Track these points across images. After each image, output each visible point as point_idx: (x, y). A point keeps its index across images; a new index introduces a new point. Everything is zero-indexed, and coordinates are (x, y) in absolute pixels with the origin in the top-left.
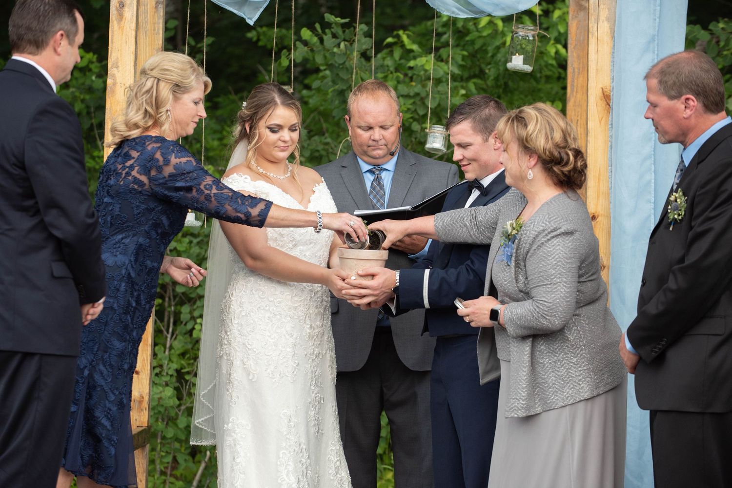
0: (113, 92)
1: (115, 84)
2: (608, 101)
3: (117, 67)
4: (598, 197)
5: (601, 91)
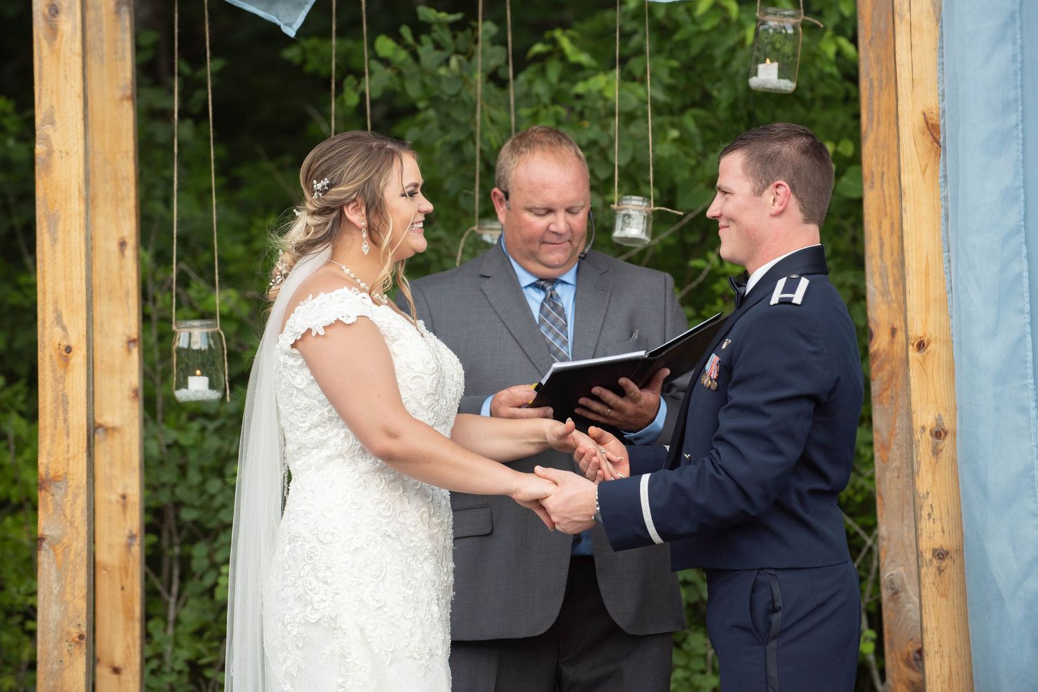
0: (48, 167)
1: (50, 153)
2: (935, 135)
3: (52, 123)
4: (928, 308)
5: (921, 118)
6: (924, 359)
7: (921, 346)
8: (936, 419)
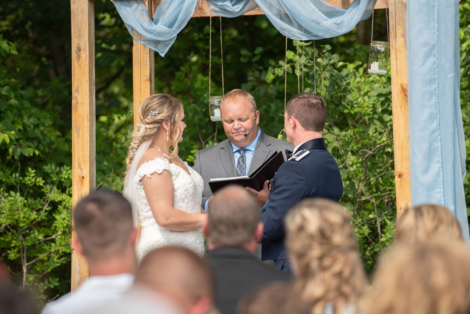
0: (76, 109)
1: (77, 103)
2: (405, 93)
3: (78, 92)
4: (403, 161)
5: (400, 86)
6: (401, 181)
7: (400, 176)
8: (406, 205)
